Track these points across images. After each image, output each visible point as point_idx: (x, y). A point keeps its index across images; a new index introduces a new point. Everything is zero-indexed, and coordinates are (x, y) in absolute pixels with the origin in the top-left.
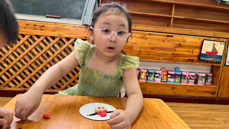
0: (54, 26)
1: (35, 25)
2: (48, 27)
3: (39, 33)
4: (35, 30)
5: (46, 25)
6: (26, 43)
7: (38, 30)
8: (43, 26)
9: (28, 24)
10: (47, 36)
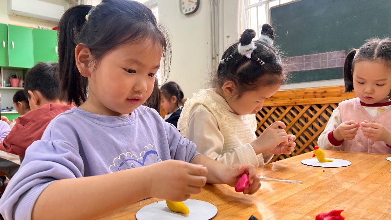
3: (319, 101)
4: (316, 97)
6: (306, 115)
7: (319, 98)
9: (307, 93)
10: (330, 104)
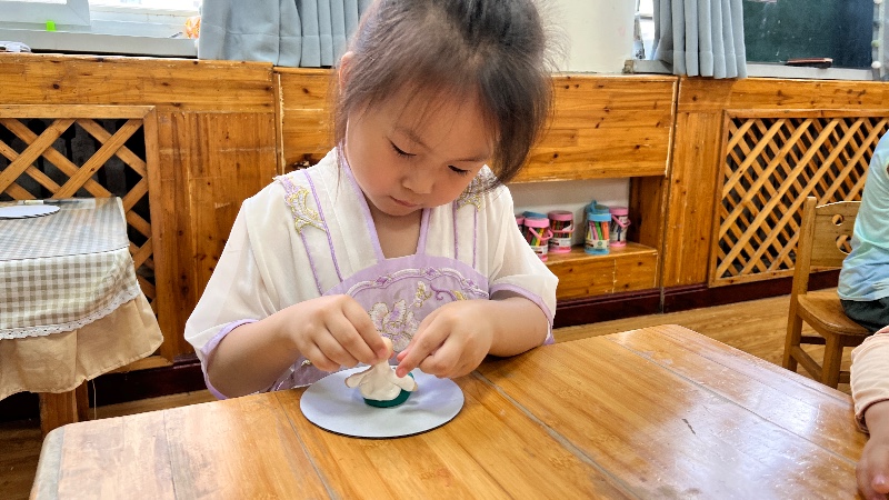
0: (881, 91)
1: (850, 92)
2: (871, 94)
5: (869, 90)
8: (863, 93)
